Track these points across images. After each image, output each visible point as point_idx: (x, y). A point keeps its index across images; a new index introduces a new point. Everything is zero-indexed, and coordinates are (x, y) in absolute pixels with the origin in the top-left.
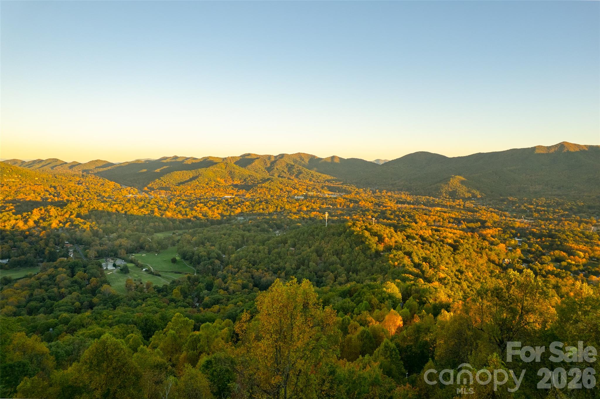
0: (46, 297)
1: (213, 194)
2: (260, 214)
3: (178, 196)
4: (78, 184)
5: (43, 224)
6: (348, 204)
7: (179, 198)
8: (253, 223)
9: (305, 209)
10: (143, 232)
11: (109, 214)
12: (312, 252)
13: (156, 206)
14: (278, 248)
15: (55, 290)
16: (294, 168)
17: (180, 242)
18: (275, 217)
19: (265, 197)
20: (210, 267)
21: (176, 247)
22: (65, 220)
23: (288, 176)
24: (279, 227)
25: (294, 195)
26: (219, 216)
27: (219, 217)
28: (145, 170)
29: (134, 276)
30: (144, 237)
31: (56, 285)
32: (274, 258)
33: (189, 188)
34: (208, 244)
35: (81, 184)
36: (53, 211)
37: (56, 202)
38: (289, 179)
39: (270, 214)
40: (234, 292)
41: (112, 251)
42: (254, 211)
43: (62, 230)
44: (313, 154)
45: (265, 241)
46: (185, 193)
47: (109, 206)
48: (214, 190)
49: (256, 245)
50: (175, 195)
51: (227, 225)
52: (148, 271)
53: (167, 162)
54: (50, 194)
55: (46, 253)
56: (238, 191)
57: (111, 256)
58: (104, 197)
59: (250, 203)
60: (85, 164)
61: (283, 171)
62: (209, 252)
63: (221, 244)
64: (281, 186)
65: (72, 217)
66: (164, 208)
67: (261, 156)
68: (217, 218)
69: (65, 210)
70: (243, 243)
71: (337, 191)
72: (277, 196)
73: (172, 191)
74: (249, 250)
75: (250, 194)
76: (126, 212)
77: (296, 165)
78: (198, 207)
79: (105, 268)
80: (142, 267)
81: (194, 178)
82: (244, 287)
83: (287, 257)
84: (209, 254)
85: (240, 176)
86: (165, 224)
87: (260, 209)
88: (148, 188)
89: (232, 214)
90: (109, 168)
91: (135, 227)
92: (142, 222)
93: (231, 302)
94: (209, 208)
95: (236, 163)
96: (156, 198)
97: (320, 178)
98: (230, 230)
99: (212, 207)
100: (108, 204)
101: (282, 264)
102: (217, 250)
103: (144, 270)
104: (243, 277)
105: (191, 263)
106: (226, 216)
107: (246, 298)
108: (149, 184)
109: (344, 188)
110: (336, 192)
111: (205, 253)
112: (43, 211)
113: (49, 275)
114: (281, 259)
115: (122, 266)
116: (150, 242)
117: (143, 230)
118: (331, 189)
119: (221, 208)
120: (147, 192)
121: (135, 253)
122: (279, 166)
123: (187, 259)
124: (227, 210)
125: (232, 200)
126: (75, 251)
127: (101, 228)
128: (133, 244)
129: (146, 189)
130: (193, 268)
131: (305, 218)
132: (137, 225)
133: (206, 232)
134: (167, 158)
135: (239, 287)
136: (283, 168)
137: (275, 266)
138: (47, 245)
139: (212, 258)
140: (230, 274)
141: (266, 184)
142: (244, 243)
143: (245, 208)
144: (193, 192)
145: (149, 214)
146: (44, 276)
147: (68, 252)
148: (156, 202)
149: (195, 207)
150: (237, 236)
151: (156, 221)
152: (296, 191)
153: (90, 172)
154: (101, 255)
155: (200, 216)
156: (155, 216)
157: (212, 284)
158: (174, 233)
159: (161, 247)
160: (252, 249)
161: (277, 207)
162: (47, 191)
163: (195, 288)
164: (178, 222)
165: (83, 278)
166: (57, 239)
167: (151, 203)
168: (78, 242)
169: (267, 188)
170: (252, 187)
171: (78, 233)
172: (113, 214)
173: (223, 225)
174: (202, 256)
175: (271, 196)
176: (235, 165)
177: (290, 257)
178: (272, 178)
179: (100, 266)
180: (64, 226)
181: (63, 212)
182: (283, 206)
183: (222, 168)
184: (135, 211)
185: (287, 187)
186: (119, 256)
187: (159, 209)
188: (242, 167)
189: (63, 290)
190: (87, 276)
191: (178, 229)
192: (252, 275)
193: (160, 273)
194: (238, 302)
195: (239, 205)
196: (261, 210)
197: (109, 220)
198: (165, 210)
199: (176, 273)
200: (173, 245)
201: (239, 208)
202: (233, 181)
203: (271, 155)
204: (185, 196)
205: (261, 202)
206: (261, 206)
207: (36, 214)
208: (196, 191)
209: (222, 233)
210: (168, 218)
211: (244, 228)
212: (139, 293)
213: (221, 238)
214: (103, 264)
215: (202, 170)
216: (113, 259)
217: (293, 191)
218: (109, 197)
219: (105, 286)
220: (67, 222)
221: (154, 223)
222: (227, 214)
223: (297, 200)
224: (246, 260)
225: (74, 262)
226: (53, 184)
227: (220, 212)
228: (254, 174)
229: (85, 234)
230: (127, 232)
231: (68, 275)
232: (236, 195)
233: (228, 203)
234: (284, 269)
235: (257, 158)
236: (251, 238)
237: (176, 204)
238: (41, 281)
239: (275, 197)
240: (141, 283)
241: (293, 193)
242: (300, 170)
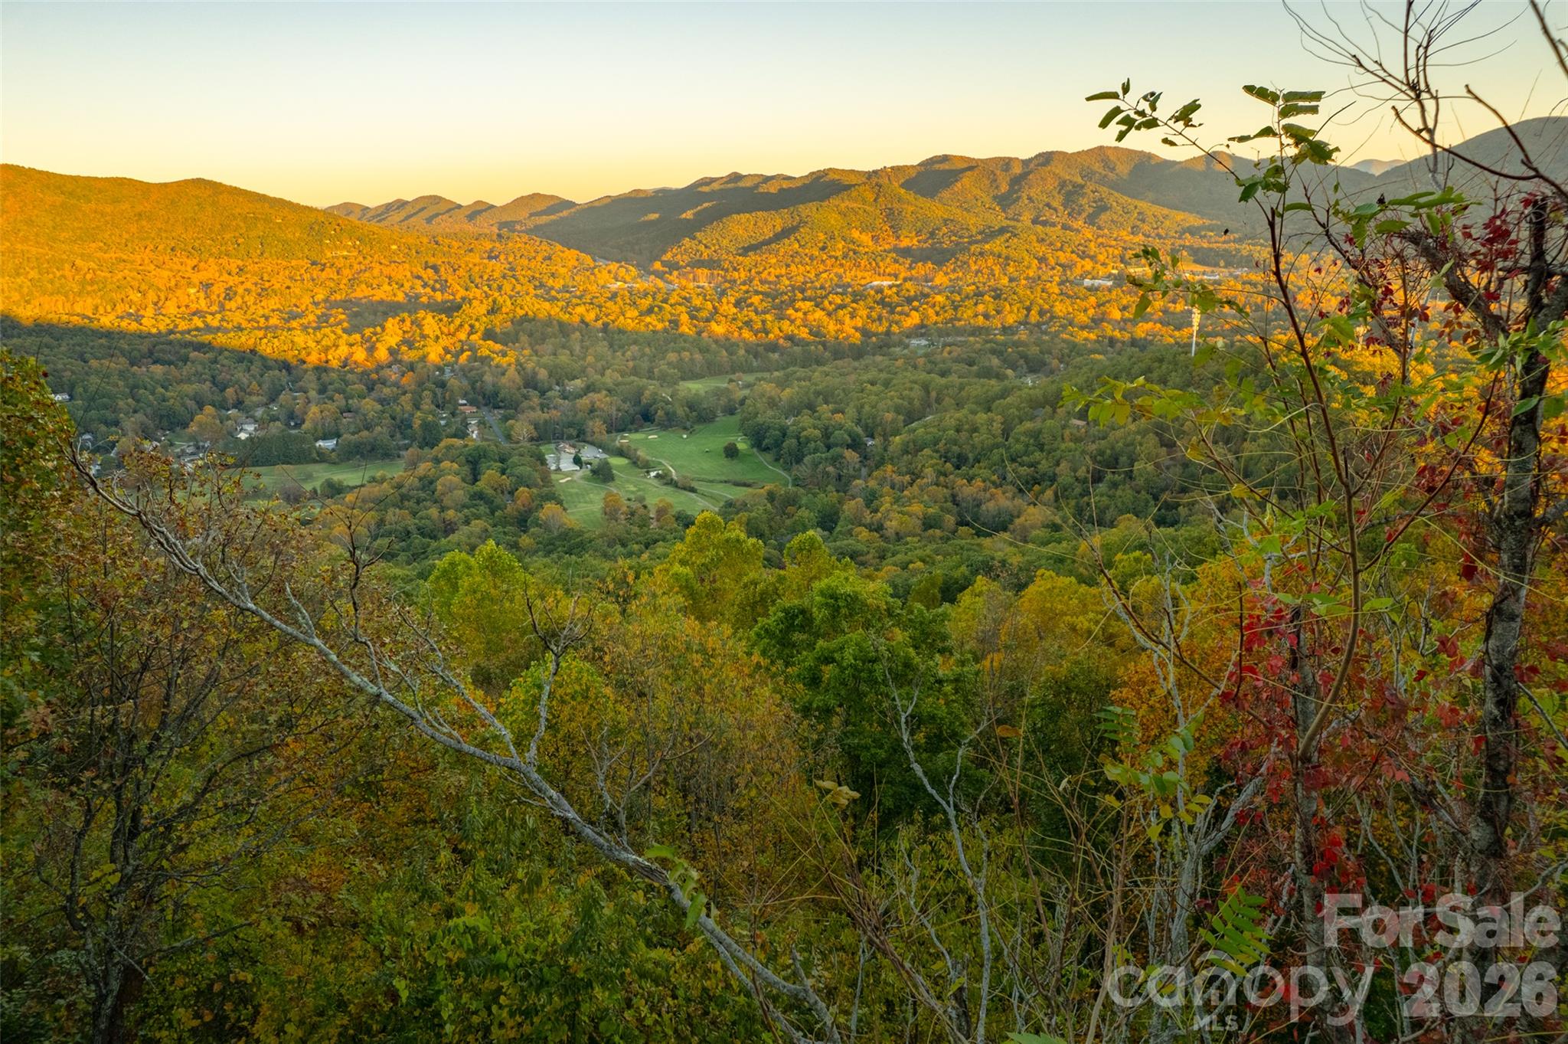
0: (412, 528)
1: (840, 277)
2: (976, 331)
3: (744, 283)
4: (490, 258)
5: (409, 356)
6: (1259, 300)
7: (744, 288)
8: (955, 354)
9: (1117, 315)
10: (649, 378)
11: (564, 329)
12: (1144, 433)
13: (683, 308)
14: (1032, 419)
15: (434, 512)
16: (1083, 195)
17: (748, 402)
18: (1023, 335)
19: (992, 283)
20: (831, 469)
21: (737, 418)
22: (459, 345)
23: (1065, 219)
24: (1035, 366)
25: (1082, 277)
26: (858, 335)
27: (857, 338)
28: (657, 216)
29: (628, 487)
30: (651, 387)
31: (436, 502)
32: (1019, 447)
33: (774, 261)
34: (824, 409)
35: (496, 257)
36: (431, 324)
37: (437, 304)
38: (1065, 227)
39: (1005, 330)
40: (899, 537)
41: (571, 425)
42: (960, 320)
43: (452, 371)
44: (1147, 150)
45: (994, 400)
46: (763, 276)
47: (564, 309)
48: (841, 265)
49: (965, 411)
50: (735, 281)
51: (879, 358)
52: (665, 479)
53: (713, 192)
54: (425, 285)
55: (416, 426)
56: (911, 268)
57: (570, 437)
58: (552, 288)
59: (948, 298)
60: (505, 208)
61: (1048, 205)
62: (827, 429)
63: (862, 407)
64: (1042, 249)
65: (474, 337)
66: (704, 314)
67: (981, 161)
68: (852, 340)
69: (458, 322)
70: (926, 405)
71: (1222, 263)
72: (1027, 278)
73: (727, 270)
74: (944, 424)
75: (946, 274)
76: (606, 325)
77: (1091, 186)
78: (797, 310)
79: (553, 467)
80: (647, 467)
81: (785, 233)
82: (929, 523)
83: (1063, 446)
84: (827, 434)
85: (919, 224)
86: (708, 356)
87: (976, 316)
88: (664, 263)
89: (895, 328)
90: (565, 213)
91: (631, 364)
92: (647, 350)
93: (890, 560)
94: (829, 315)
95: (907, 185)
96: (683, 288)
97: (1167, 223)
98: (889, 372)
99: (835, 310)
100: (560, 304)
101: (1044, 466)
102: (849, 424)
103: (653, 474)
104: (926, 497)
105: (777, 460)
106: (875, 334)
107: (937, 552)
108: (665, 252)
109: (1245, 253)
110: (1217, 265)
111: (817, 432)
112: (408, 323)
113: (421, 479)
114: (1042, 450)
115: (596, 462)
116: (667, 403)
117: (650, 371)
118: (1201, 257)
119: (863, 313)
120: (660, 275)
121: (630, 431)
122: (1037, 190)
123: (767, 449)
124: (880, 318)
125: (894, 290)
126: (482, 423)
127: (545, 367)
128: (626, 406)
129: (657, 265)
130: (784, 474)
131: (1118, 341)
132: (634, 359)
133: (821, 377)
134: (713, 180)
135: (915, 523)
136: (1049, 194)
137: (1024, 471)
138: (417, 406)
139: (836, 445)
140: (887, 489)
141: (997, 245)
142: (929, 406)
143: (931, 312)
144: (783, 271)
145: (665, 330)
146: (412, 481)
147: (467, 425)
148: (685, 298)
149: (790, 311)
150: (908, 385)
151: (684, 349)
152: (1088, 265)
153: (518, 227)
154: (547, 434)
155: (804, 334)
156: (682, 335)
157: (837, 513)
158: (731, 381)
159: (698, 416)
160: (953, 422)
161: (1029, 309)
162: (419, 277)
163: (788, 522)
164: (742, 352)
165: (499, 489)
166: (439, 391)
167: (672, 301)
168: (489, 399)
169: (999, 256)
170: (953, 254)
171: (488, 378)
172: (574, 330)
173: (868, 360)
174: (808, 440)
175: (1011, 280)
176: (903, 191)
177: (1072, 445)
178: (1014, 227)
179: (543, 462)
180: (456, 362)
181: (452, 327)
182: (1046, 307)
183: (864, 201)
184: (629, 320)
185: (1060, 253)
186: (589, 439)
187: (692, 317)
188: (923, 195)
189: (451, 514)
190: (508, 482)
191: (744, 372)
192: (954, 496)
193: (694, 484)
194: (911, 562)
195: (916, 303)
196: (981, 318)
197: (563, 347)
198: (708, 320)
199: (737, 484)
200: (731, 411)
201: (914, 313)
202: (898, 238)
203: (1012, 155)
204: (762, 282)
205: (979, 294)
206: (981, 308)
207: (392, 333)
208: (793, 267)
209: (865, 377)
210: (716, 342)
211: (929, 366)
212: (636, 529)
213: (862, 391)
214: (550, 458)
215: (808, 210)
216: (574, 446)
217: (1079, 265)
218: (565, 289)
219: (550, 508)
220: (462, 351)
221: (679, 352)
222: (881, 329)
223: (1092, 290)
224: (937, 451)
225: (477, 448)
226: (432, 261)
227: (860, 325)
228: (958, 214)
229: (504, 380)
230: (610, 377)
231: (464, 480)
232: (905, 280)
233: (882, 299)
234: (1053, 479)
235: (971, 168)
236: (950, 391)
237: (737, 304)
238: (404, 490)
239: (1024, 282)
240: (645, 507)
241: (1078, 271)
242: (1101, 200)
